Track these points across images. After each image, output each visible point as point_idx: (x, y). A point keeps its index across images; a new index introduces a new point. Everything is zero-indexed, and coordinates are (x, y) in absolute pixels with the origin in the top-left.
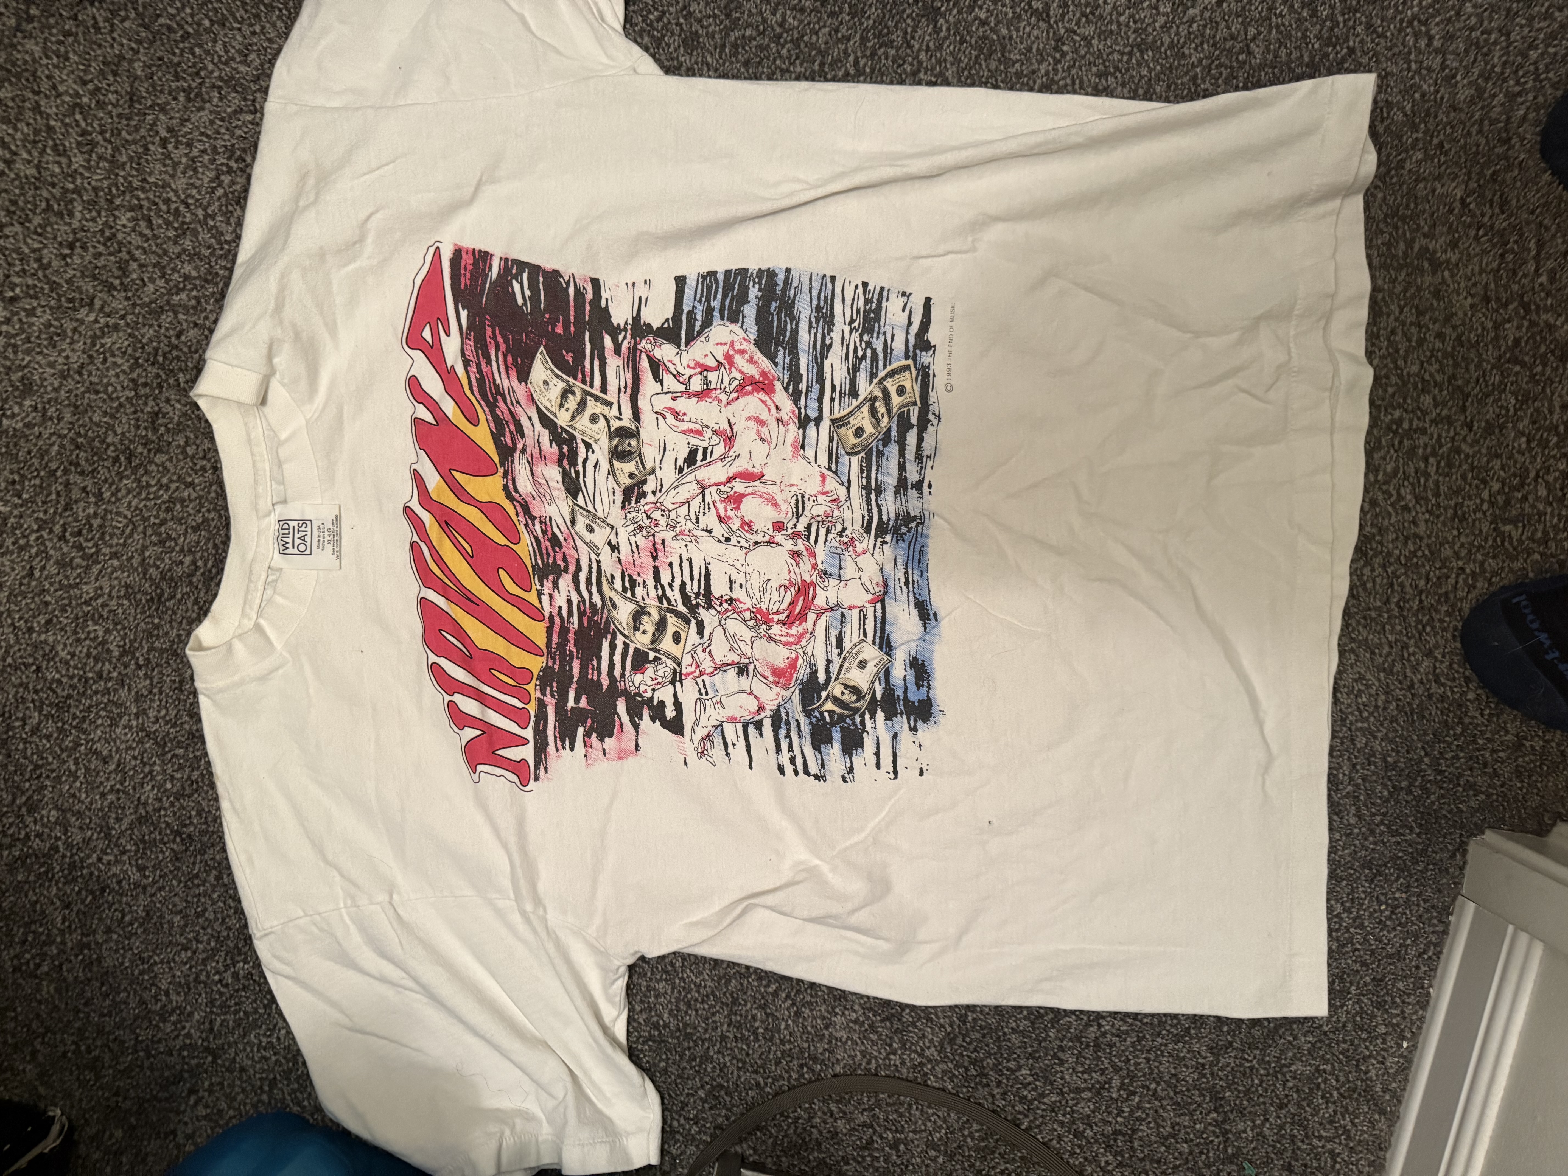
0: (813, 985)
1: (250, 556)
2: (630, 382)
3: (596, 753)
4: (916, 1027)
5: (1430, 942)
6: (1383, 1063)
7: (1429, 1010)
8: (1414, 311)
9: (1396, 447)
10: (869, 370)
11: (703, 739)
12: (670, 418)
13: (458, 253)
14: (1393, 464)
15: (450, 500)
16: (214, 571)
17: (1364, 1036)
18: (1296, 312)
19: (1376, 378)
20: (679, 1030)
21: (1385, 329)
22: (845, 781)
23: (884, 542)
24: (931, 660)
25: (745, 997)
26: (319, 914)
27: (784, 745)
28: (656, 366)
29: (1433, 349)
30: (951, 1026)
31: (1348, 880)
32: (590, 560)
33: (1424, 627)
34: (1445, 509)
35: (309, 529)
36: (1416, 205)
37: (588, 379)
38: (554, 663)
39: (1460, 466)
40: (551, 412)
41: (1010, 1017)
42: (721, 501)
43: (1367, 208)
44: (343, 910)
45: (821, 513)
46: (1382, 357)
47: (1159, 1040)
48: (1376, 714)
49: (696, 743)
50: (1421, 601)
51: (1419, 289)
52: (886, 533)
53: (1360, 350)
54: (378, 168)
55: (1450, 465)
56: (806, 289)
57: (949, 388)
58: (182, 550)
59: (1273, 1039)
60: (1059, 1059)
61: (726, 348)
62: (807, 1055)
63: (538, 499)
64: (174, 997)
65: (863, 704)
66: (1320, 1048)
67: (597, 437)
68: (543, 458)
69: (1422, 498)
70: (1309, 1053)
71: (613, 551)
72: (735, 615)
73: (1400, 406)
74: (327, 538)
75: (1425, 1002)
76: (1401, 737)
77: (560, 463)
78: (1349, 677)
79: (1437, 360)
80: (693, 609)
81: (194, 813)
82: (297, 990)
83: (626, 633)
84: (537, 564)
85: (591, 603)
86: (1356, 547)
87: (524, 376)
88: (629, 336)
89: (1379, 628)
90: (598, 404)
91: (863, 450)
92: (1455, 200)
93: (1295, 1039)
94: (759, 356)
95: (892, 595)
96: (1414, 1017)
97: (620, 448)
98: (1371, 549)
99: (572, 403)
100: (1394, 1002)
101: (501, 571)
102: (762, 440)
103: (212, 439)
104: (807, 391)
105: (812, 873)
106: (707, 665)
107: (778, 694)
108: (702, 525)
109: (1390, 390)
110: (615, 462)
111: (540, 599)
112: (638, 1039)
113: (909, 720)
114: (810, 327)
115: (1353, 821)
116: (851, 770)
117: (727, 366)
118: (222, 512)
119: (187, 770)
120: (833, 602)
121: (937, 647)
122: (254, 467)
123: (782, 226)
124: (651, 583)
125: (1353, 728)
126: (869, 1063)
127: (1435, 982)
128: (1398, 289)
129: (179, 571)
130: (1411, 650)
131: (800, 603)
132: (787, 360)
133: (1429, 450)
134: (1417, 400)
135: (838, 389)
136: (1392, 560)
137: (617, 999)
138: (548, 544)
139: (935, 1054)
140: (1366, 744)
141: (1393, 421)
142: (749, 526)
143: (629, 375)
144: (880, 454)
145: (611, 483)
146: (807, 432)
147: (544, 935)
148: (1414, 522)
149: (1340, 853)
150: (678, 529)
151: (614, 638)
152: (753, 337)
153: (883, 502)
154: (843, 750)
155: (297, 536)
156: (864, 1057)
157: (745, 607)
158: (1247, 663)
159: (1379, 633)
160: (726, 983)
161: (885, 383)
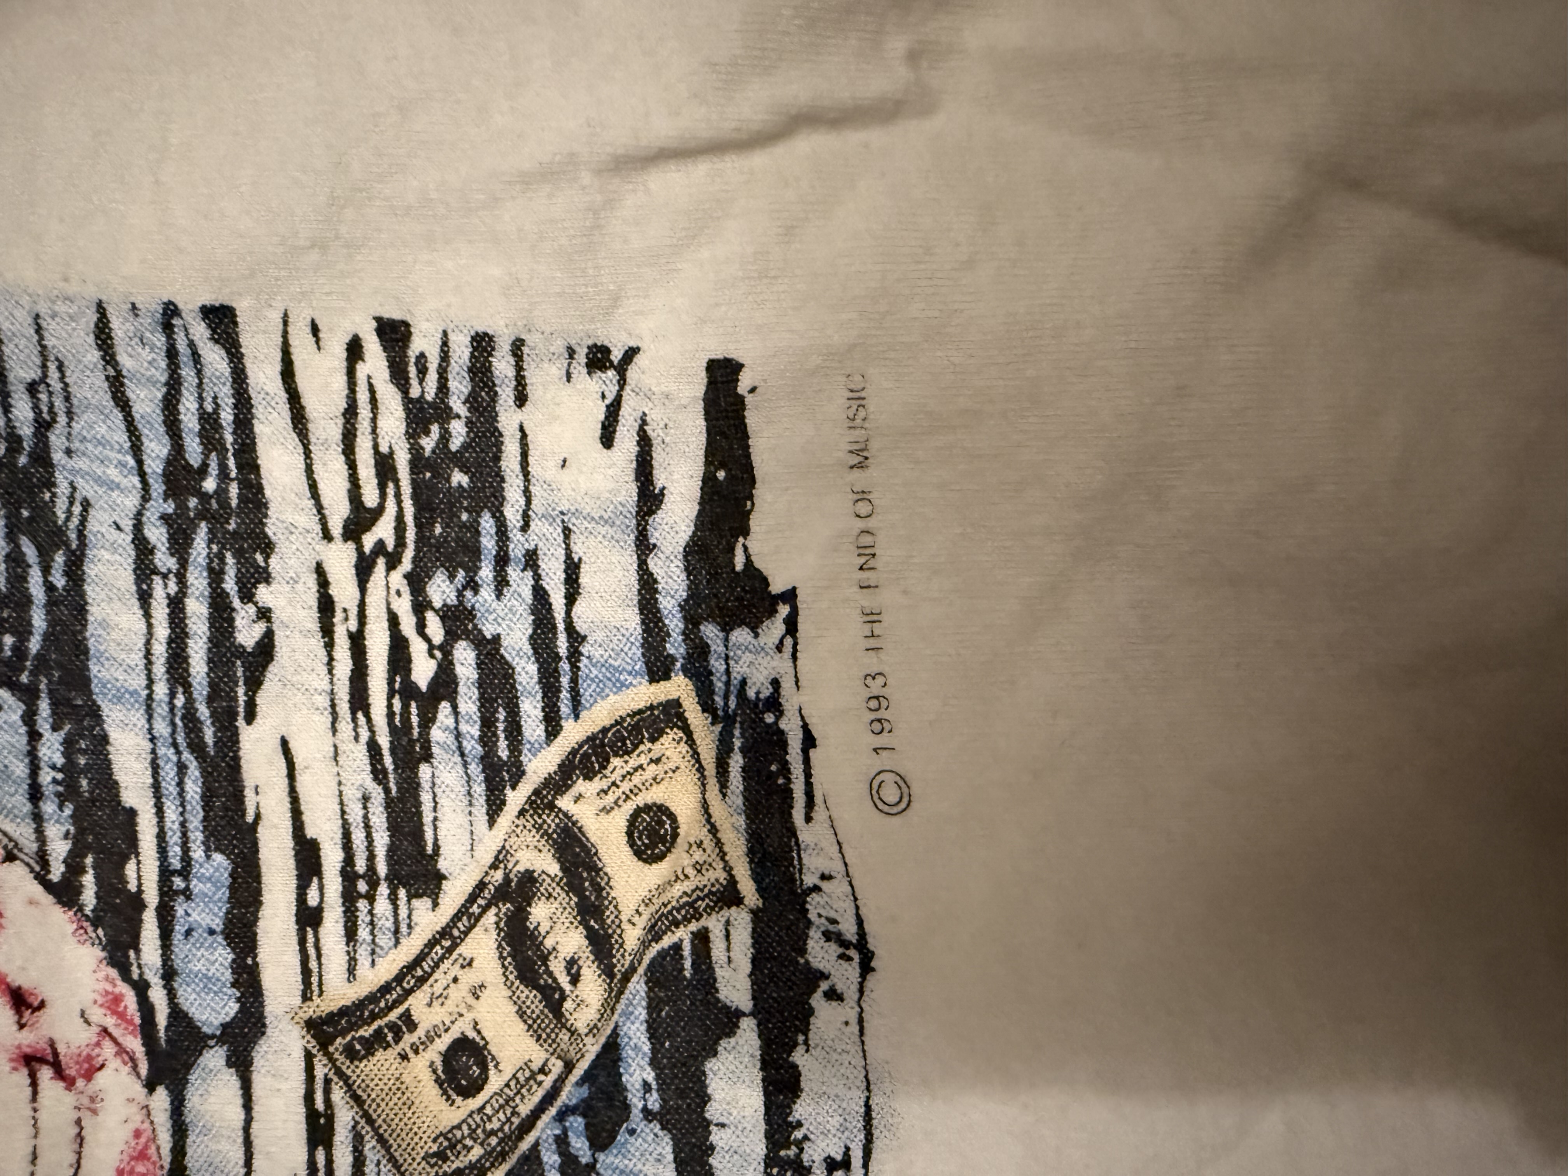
56: (89, 387)
57: (892, 796)
114: (145, 570)
135: (329, 860)
161: (564, 803)
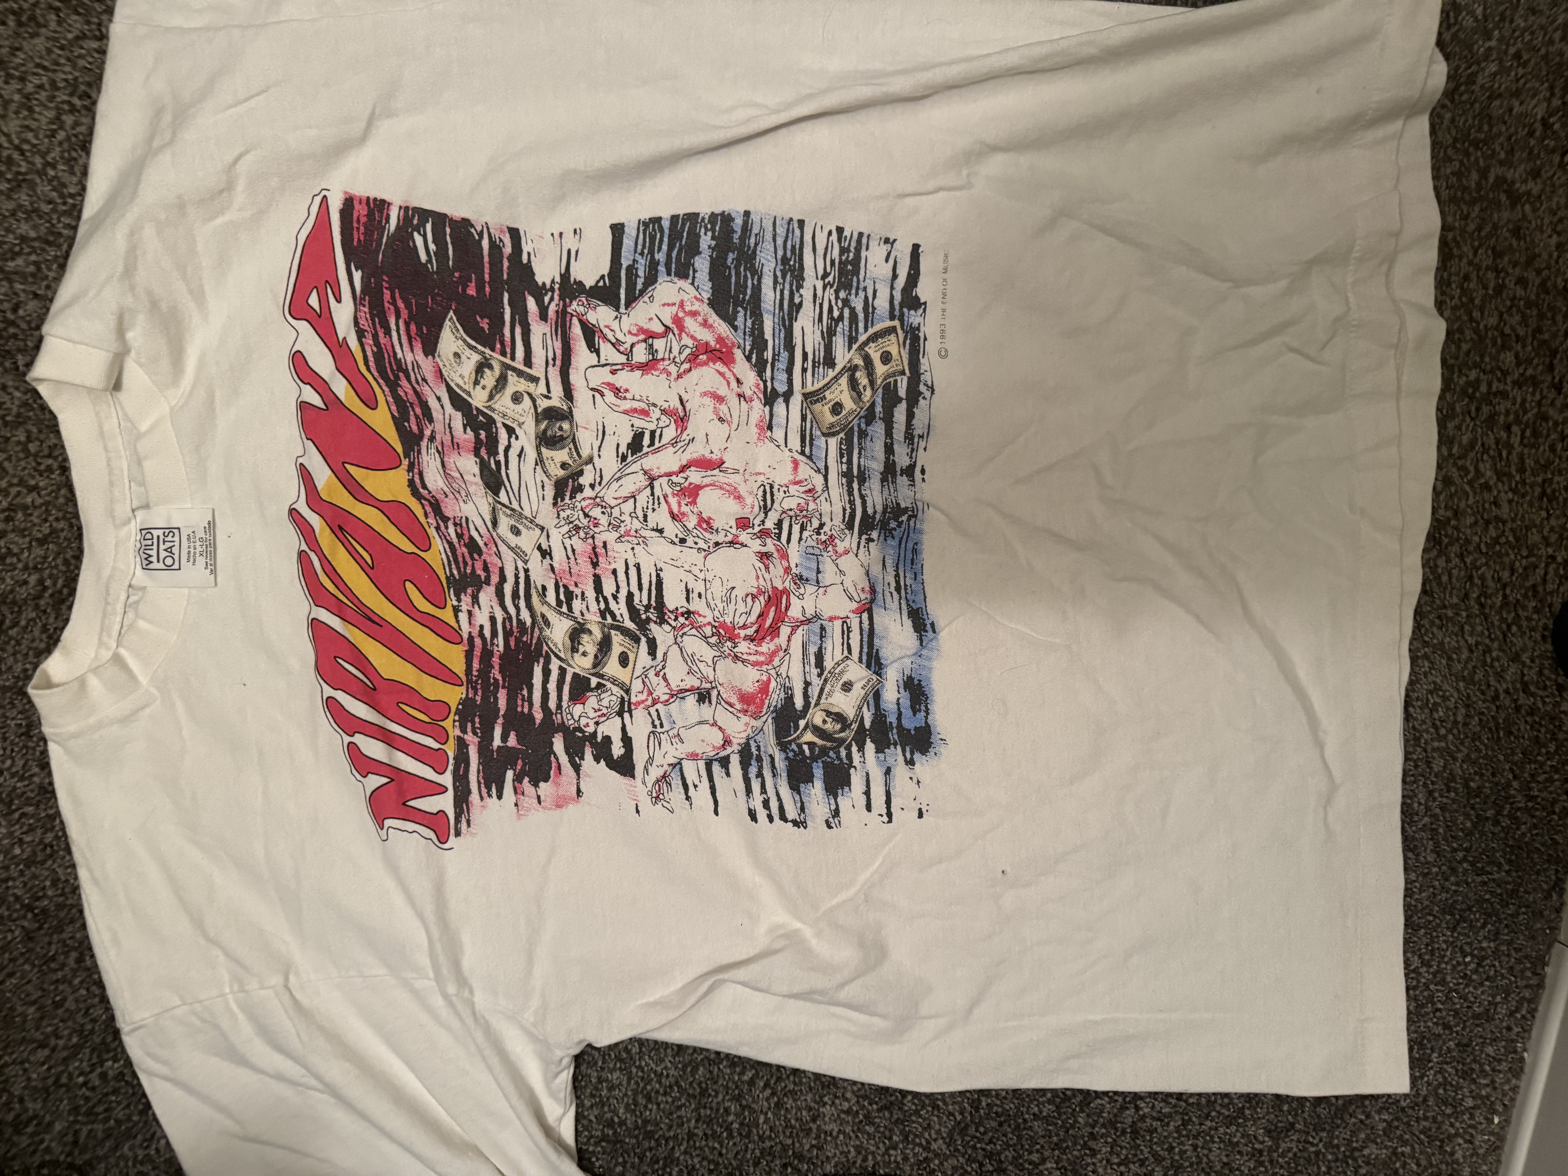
0: (796, 1072)
1: (106, 573)
2: (559, 352)
3: (529, 801)
4: (920, 1116)
5: (1523, 998)
6: (1471, 1142)
7: (1524, 1077)
8: (1490, 252)
9: (1473, 414)
10: (847, 333)
11: (658, 781)
12: (609, 396)
13: (349, 202)
14: (1469, 434)
15: (344, 499)
16: (65, 591)
17: (1449, 1111)
18: (1355, 255)
19: (1449, 333)
20: (637, 1127)
21: (1458, 274)
22: (829, 827)
23: (870, 540)
24: (928, 679)
25: (715, 1087)
26: (200, 1002)
27: (756, 786)
28: (590, 333)
29: (1515, 297)
30: (961, 1113)
31: (1425, 927)
32: (516, 568)
33: (1509, 627)
34: (1532, 486)
35: (176, 538)
36: (1491, 127)
37: (508, 350)
38: (476, 694)
39: (1548, 436)
40: (464, 391)
41: (1031, 1101)
42: (674, 495)
43: (1433, 132)
44: (230, 997)
45: (794, 506)
46: (1454, 309)
47: (1208, 1123)
48: (1455, 731)
49: (650, 785)
50: (1505, 596)
51: (1495, 227)
52: (872, 529)
53: (1429, 301)
54: (247, 99)
55: (1536, 434)
56: (769, 236)
57: (943, 354)
58: (26, 568)
59: (1342, 1119)
60: (1090, 1149)
61: (674, 309)
62: (791, 1152)
63: (451, 496)
64: (30, 1105)
65: (848, 734)
66: (1397, 1128)
67: (521, 420)
68: (456, 446)
69: (1505, 475)
70: (1385, 1133)
71: (543, 557)
72: (694, 632)
73: (1476, 366)
74: (199, 549)
75: (1518, 1069)
76: (1486, 757)
77: (477, 453)
78: (1423, 688)
79: (1519, 310)
80: (643, 625)
81: (48, 883)
82: (178, 1093)
83: (562, 655)
84: (452, 574)
85: (519, 621)
86: (1429, 533)
87: (430, 348)
88: (556, 297)
89: (1456, 629)
90: (522, 380)
91: (842, 430)
92: (1535, 122)
93: (1368, 1116)
94: (714, 319)
95: (881, 603)
96: (1506, 1087)
97: (549, 433)
98: (1446, 536)
99: (489, 379)
100: (1483, 1071)
101: (408, 584)
102: (721, 420)
103: (58, 433)
104: (774, 360)
105: (792, 938)
106: (661, 691)
107: (747, 724)
108: (651, 524)
109: (1465, 347)
110: (543, 450)
111: (456, 617)
112: (589, 1140)
113: (904, 751)
114: (776, 282)
115: (1431, 858)
116: (836, 813)
117: (676, 332)
118: (73, 521)
119: (39, 832)
120: (810, 612)
121: (935, 664)
122: (109, 465)
123: (739, 158)
124: (591, 594)
125: (1429, 749)
126: (865, 1160)
127: (1531, 1045)
128: (1471, 227)
129: (22, 593)
130: (1494, 654)
131: (772, 614)
132: (749, 323)
133: (1511, 417)
134: (1495, 358)
135: (810, 357)
136: (1471, 548)
137: (562, 1095)
138: (465, 550)
139: (944, 1147)
140: (1445, 767)
141: (1469, 384)
142: (708, 523)
143: (558, 345)
144: (863, 434)
145: (540, 475)
146: (775, 409)
147: (470, 1021)
148: (1496, 503)
149: (1417, 896)
150: (622, 530)
151: (548, 661)
152: (706, 295)
153: (868, 492)
154: (827, 790)
155: (162, 547)
156: (859, 1153)
157: (705, 621)
158: (1303, 673)
159: (1456, 635)
160: (692, 1071)
161: (866, 349)
